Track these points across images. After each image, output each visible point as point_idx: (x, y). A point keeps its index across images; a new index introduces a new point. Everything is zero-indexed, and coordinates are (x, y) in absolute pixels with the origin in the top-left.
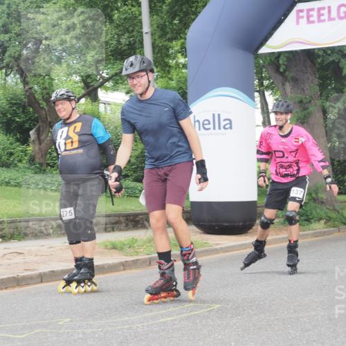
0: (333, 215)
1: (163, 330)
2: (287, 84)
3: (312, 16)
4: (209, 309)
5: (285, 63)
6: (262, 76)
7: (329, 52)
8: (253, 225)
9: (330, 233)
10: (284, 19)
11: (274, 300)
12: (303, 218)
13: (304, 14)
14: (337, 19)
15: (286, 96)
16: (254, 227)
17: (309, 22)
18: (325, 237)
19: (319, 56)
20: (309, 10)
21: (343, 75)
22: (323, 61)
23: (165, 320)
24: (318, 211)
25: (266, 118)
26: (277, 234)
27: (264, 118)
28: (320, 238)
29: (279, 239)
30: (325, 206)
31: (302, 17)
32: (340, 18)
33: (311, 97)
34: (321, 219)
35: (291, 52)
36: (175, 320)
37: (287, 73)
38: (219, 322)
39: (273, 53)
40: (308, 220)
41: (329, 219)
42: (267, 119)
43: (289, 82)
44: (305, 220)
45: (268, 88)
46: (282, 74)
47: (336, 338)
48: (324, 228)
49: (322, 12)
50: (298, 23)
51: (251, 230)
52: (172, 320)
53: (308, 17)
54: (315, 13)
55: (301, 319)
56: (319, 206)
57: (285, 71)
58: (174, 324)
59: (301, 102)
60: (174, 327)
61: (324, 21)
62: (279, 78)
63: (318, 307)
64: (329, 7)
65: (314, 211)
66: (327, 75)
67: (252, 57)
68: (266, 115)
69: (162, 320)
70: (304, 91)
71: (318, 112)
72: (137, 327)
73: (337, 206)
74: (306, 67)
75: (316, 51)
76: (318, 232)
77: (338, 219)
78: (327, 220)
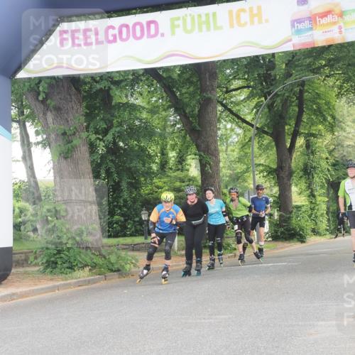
0: (100, 261)
2: (49, 114)
5: (46, 91)
6: (22, 104)
7: (98, 78)
8: (8, 275)
9: (94, 282)
12: (66, 265)
14: (105, 42)
15: (48, 127)
16: (9, 278)
18: (90, 286)
19: (86, 83)
21: (113, 104)
22: (91, 88)
24: (83, 256)
25: (27, 151)
26: (36, 285)
27: (24, 152)
28: (86, 287)
29: (38, 290)
30: (91, 250)
32: (110, 42)
33: (75, 128)
34: (86, 265)
35: (53, 78)
37: (49, 101)
39: (30, 78)
40: (71, 268)
41: (94, 266)
42: (27, 154)
43: (51, 111)
44: (67, 268)
45: (29, 117)
46: (43, 102)
51: (6, 281)
56: (84, 251)
57: (47, 96)
59: (64, 134)
62: (40, 107)
65: (78, 256)
66: (95, 104)
67: (9, 81)
68: (26, 149)
70: (68, 121)
71: (84, 145)
73: (103, 252)
74: (70, 95)
75: (82, 77)
76: (81, 281)
77: (105, 266)
78: (92, 266)
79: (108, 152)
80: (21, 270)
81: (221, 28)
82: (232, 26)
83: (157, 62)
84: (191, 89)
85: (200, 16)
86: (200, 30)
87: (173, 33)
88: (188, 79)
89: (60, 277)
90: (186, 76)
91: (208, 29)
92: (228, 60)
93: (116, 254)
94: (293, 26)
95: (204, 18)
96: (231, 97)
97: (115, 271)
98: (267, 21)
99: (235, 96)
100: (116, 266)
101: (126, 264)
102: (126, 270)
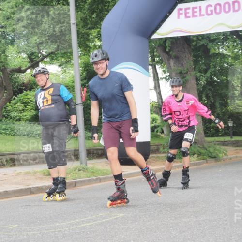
0: (203, 151)
1: (83, 232)
2: (171, 60)
3: (188, 13)
4: (115, 217)
5: (170, 46)
6: (154, 55)
7: (201, 38)
9: (200, 164)
10: (169, 15)
11: (161, 211)
13: (183, 11)
14: (205, 15)
15: (171, 69)
17: (186, 17)
18: (197, 167)
19: (193, 41)
20: (186, 9)
21: (210, 54)
22: (196, 44)
23: (85, 225)
27: (155, 84)
28: (195, 167)
31: (182, 14)
32: (208, 15)
33: (188, 69)
34: (194, 154)
35: (174, 38)
36: (92, 225)
37: (171, 53)
38: (123, 226)
41: (200, 154)
42: (157, 85)
43: (173, 59)
45: (158, 63)
46: (168, 53)
47: (203, 237)
48: (196, 160)
49: (195, 10)
50: (179, 17)
52: (90, 225)
53: (186, 14)
54: (190, 11)
55: (180, 224)
57: (170, 51)
58: (91, 228)
59: (181, 73)
60: (91, 230)
61: (196, 16)
62: (166, 56)
63: (191, 215)
64: (200, 7)
66: (199, 54)
67: (146, 41)
68: (157, 82)
69: (83, 225)
70: (183, 65)
71: (193, 80)
72: (65, 230)
73: (206, 145)
74: (184, 48)
75: (191, 37)
76: (193, 163)
77: (206, 154)
78: (198, 155)
80: (155, 155)
89: (179, 160)
93: (213, 147)
97: (213, 158)
100: (214, 155)
101: (220, 153)
102: (220, 157)
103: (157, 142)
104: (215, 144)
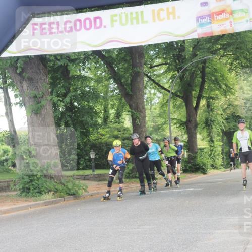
0: (60, 187)
2: (24, 83)
5: (22, 66)
6: (5, 76)
7: (59, 58)
9: (56, 202)
12: (36, 190)
15: (24, 92)
18: (53, 205)
19: (50, 61)
21: (70, 75)
22: (54, 64)
24: (48, 184)
26: (14, 205)
27: (7, 110)
28: (51, 206)
29: (16, 208)
30: (54, 180)
33: (43, 93)
34: (50, 191)
35: (27, 57)
37: (24, 74)
39: (10, 58)
40: (40, 192)
41: (56, 191)
42: (9, 111)
43: (26, 81)
44: (38, 192)
45: (9, 85)
46: (20, 74)
48: (52, 198)
56: (48, 180)
57: (23, 70)
59: (35, 97)
65: (45, 184)
66: (57, 75)
68: (8, 107)
70: (38, 88)
71: (49, 105)
73: (63, 181)
74: (39, 69)
75: (48, 57)
76: (47, 202)
77: (64, 190)
78: (55, 191)
79: (66, 110)
80: (4, 194)
81: (147, 22)
82: (154, 20)
83: (101, 46)
84: (126, 65)
85: (131, 13)
86: (132, 23)
87: (113, 26)
88: (123, 58)
89: (33, 198)
90: (122, 56)
91: (138, 23)
92: (151, 45)
93: (72, 182)
94: (197, 21)
95: (134, 15)
96: (154, 71)
97: (71, 195)
98: (179, 17)
99: (156, 70)
100: (72, 191)
101: (79, 189)
102: (79, 194)
103: (8, 178)
104: (74, 179)
